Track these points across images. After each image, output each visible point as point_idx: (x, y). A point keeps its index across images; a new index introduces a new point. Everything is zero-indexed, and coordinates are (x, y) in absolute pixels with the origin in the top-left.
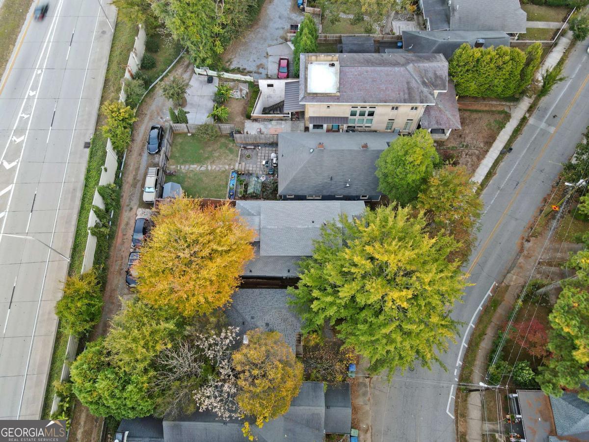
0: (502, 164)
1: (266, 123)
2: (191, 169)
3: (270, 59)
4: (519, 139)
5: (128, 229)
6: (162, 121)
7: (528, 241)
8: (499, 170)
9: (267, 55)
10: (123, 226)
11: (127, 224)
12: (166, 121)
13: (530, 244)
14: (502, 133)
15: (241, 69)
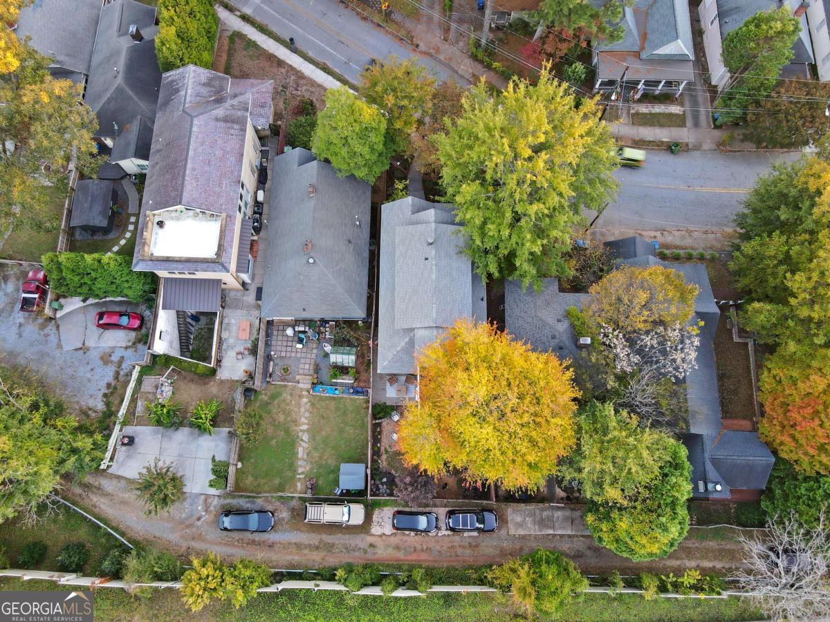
0: (310, 54)
1: (224, 346)
2: (305, 456)
3: (91, 343)
4: (274, 29)
5: (406, 544)
6: (207, 516)
7: (417, 46)
8: (319, 59)
9: (84, 349)
10: (400, 555)
11: (397, 548)
12: (206, 511)
13: (421, 45)
14: (264, 46)
15: (106, 392)
